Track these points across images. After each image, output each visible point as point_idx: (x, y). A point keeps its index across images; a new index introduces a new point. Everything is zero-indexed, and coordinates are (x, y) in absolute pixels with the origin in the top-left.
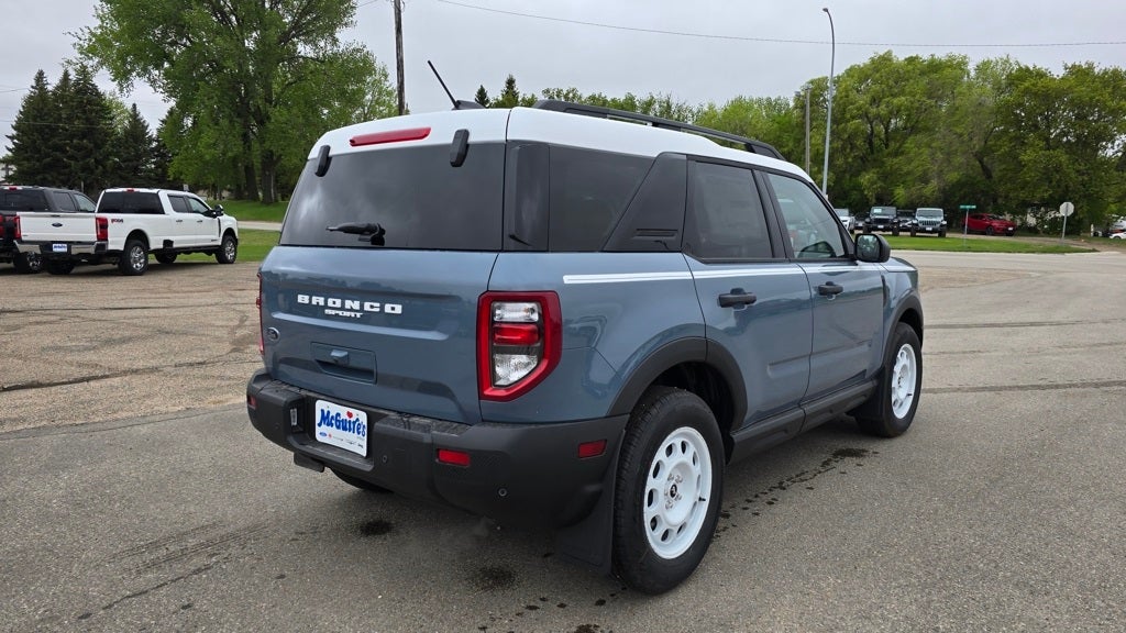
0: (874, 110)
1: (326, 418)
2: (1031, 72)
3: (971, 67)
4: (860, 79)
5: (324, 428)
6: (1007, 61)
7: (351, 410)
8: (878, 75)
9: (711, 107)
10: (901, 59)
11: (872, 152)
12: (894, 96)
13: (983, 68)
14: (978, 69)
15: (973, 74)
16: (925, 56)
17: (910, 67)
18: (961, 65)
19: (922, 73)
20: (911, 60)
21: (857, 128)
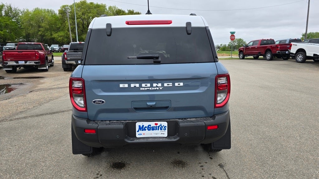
0: (83, 17)
1: (141, 128)
2: (121, 11)
3: (107, 8)
4: (78, 7)
5: (140, 132)
6: (115, 7)
7: (156, 122)
8: (83, 6)
9: (28, 10)
10: (89, 3)
11: (84, 29)
12: (89, 13)
13: (110, 8)
14: (109, 8)
15: (108, 9)
16: (95, 3)
17: (91, 5)
18: (104, 6)
19: (95, 8)
20: (91, 3)
21: (79, 21)
